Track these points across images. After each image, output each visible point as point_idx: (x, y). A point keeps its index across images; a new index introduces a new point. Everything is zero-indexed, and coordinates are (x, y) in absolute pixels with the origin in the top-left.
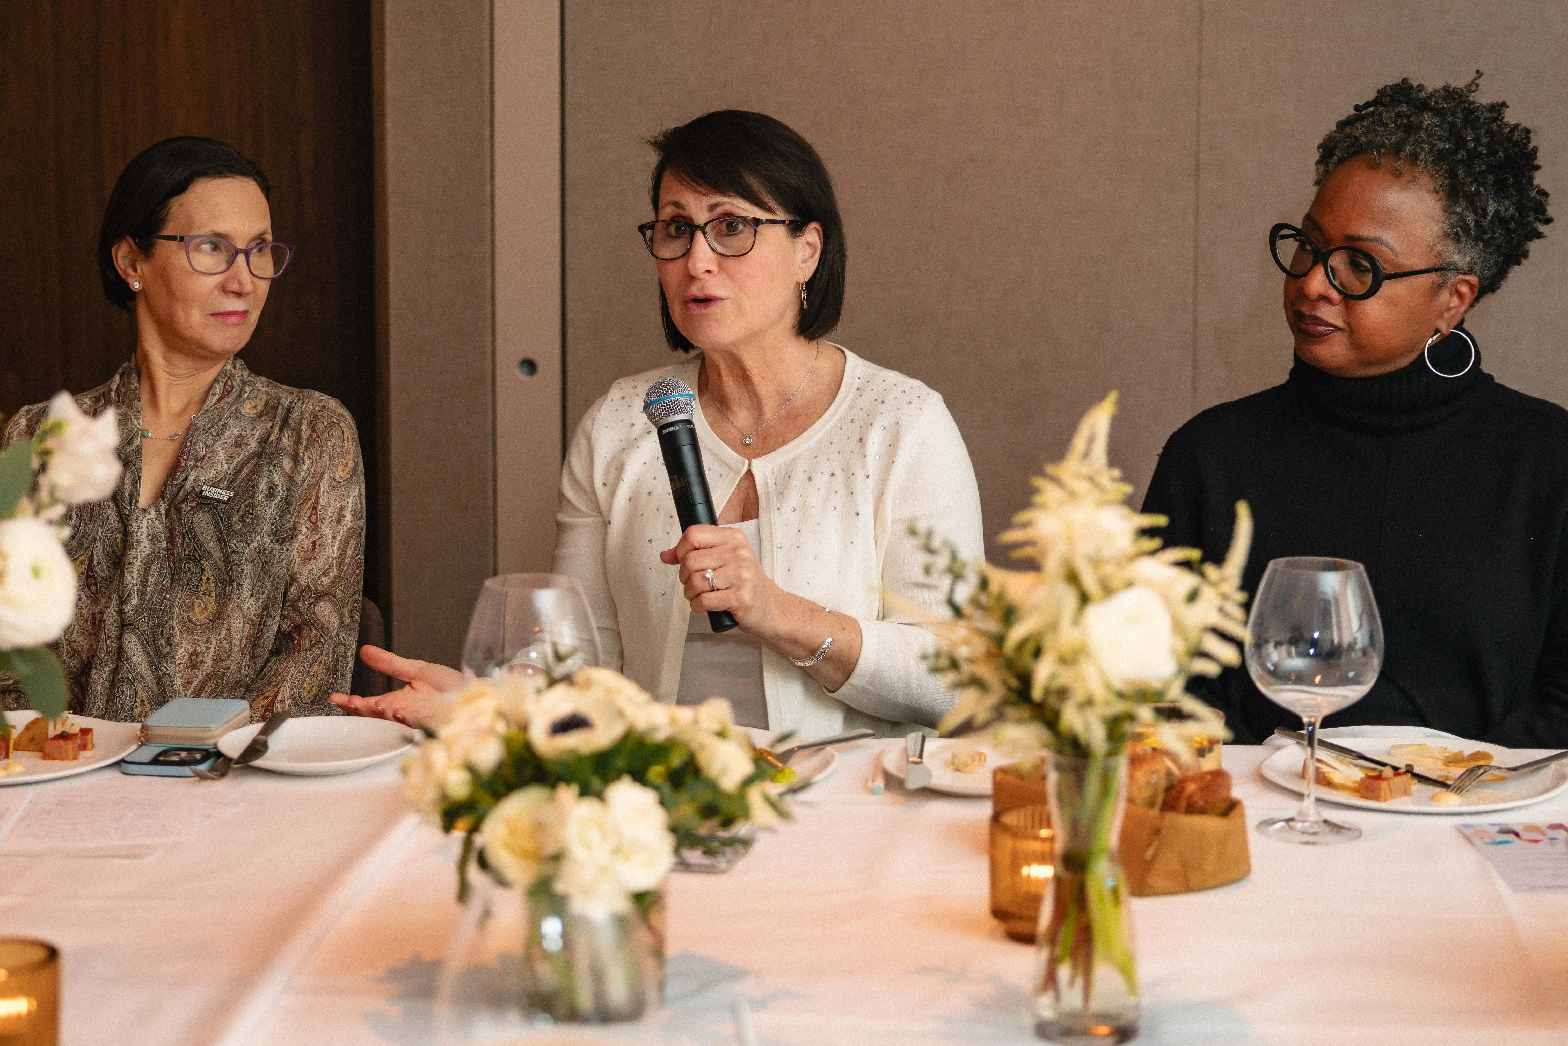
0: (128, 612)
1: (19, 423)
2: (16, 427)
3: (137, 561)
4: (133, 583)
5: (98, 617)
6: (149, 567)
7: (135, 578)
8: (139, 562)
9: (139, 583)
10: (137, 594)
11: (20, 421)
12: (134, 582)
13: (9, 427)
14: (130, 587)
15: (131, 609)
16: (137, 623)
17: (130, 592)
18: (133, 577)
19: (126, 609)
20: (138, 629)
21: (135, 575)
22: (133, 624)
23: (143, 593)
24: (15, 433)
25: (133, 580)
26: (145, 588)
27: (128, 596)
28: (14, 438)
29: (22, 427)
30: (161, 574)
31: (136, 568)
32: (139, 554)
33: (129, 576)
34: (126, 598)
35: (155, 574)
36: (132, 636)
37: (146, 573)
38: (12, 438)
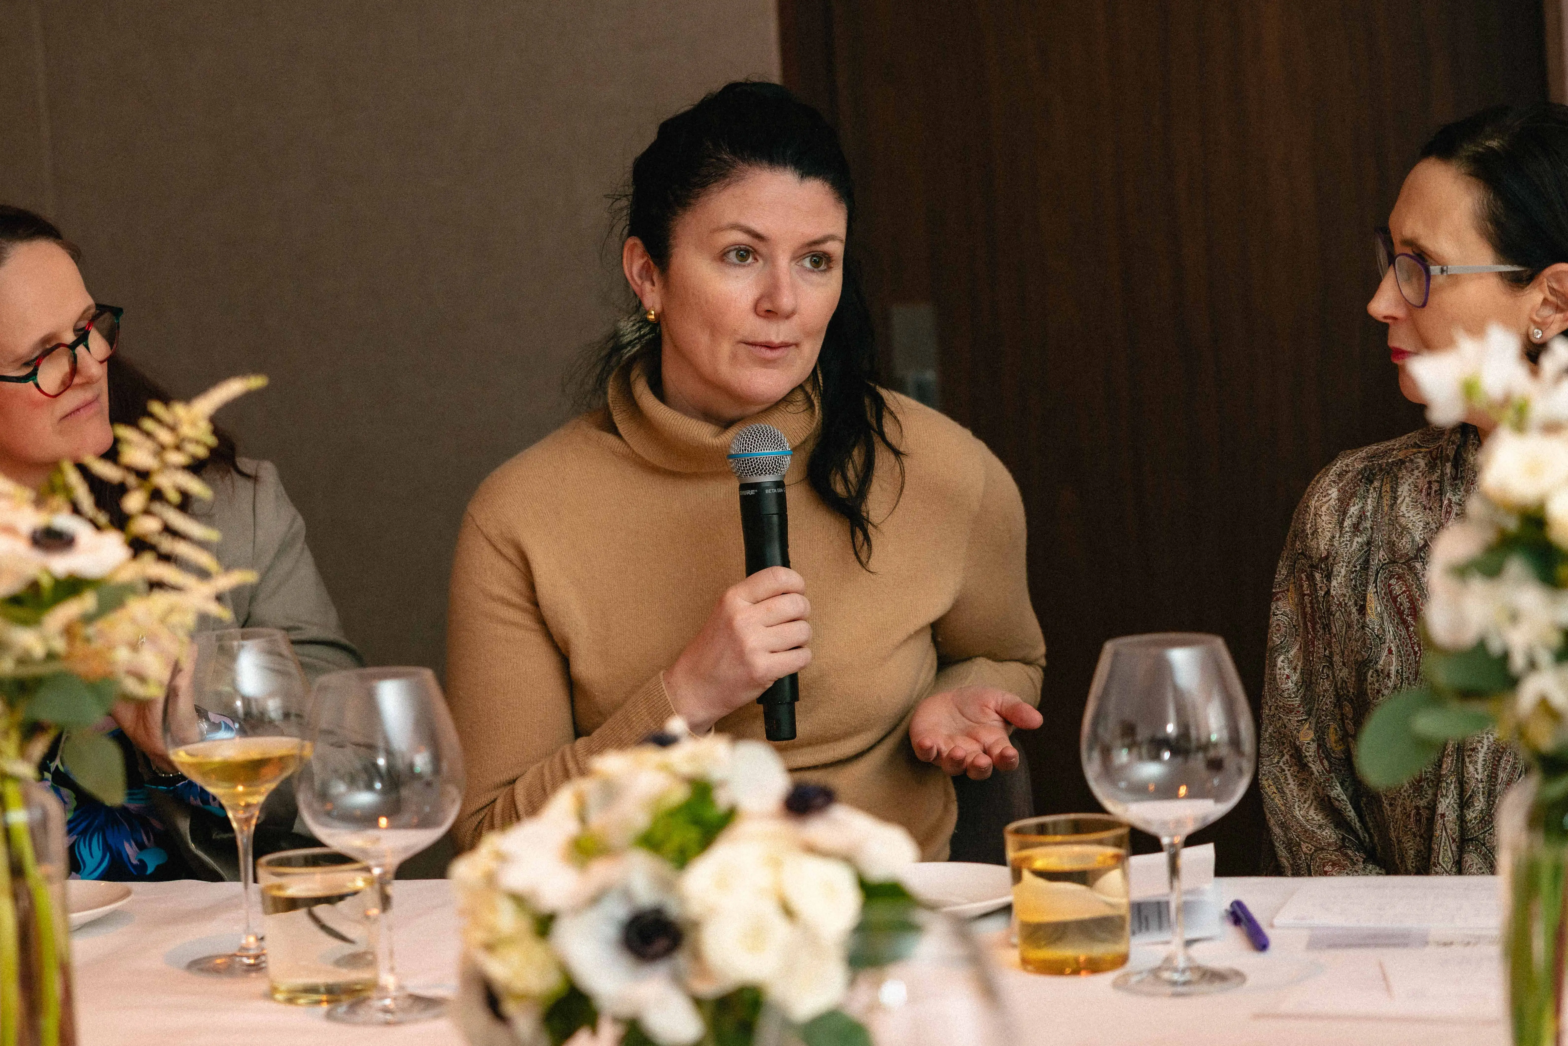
0: (1471, 821)
1: (1328, 495)
2: (1324, 500)
3: (1482, 747)
4: (1477, 779)
5: (1425, 813)
6: (1499, 757)
7: (1480, 771)
8: (1485, 748)
9: (1485, 779)
10: (1483, 794)
11: (1330, 492)
12: (1479, 777)
13: (1316, 498)
14: (1473, 783)
15: (1474, 815)
16: (1481, 837)
17: (1473, 791)
18: (1476, 769)
19: (1467, 815)
20: (1484, 844)
21: (1479, 766)
22: (1476, 839)
23: (1491, 793)
24: (1324, 509)
25: (1478, 774)
26: (1494, 786)
27: (1471, 796)
28: (1323, 517)
29: (1332, 502)
30: (1516, 768)
31: (1481, 756)
32: (1486, 737)
33: (1471, 768)
34: (1468, 799)
35: (1508, 767)
36: (1474, 856)
37: (1495, 765)
38: (1320, 516)
